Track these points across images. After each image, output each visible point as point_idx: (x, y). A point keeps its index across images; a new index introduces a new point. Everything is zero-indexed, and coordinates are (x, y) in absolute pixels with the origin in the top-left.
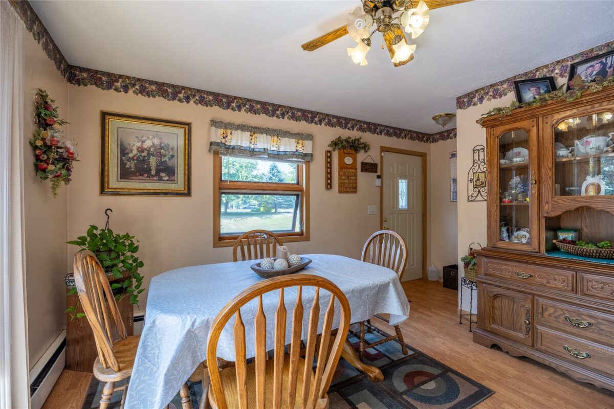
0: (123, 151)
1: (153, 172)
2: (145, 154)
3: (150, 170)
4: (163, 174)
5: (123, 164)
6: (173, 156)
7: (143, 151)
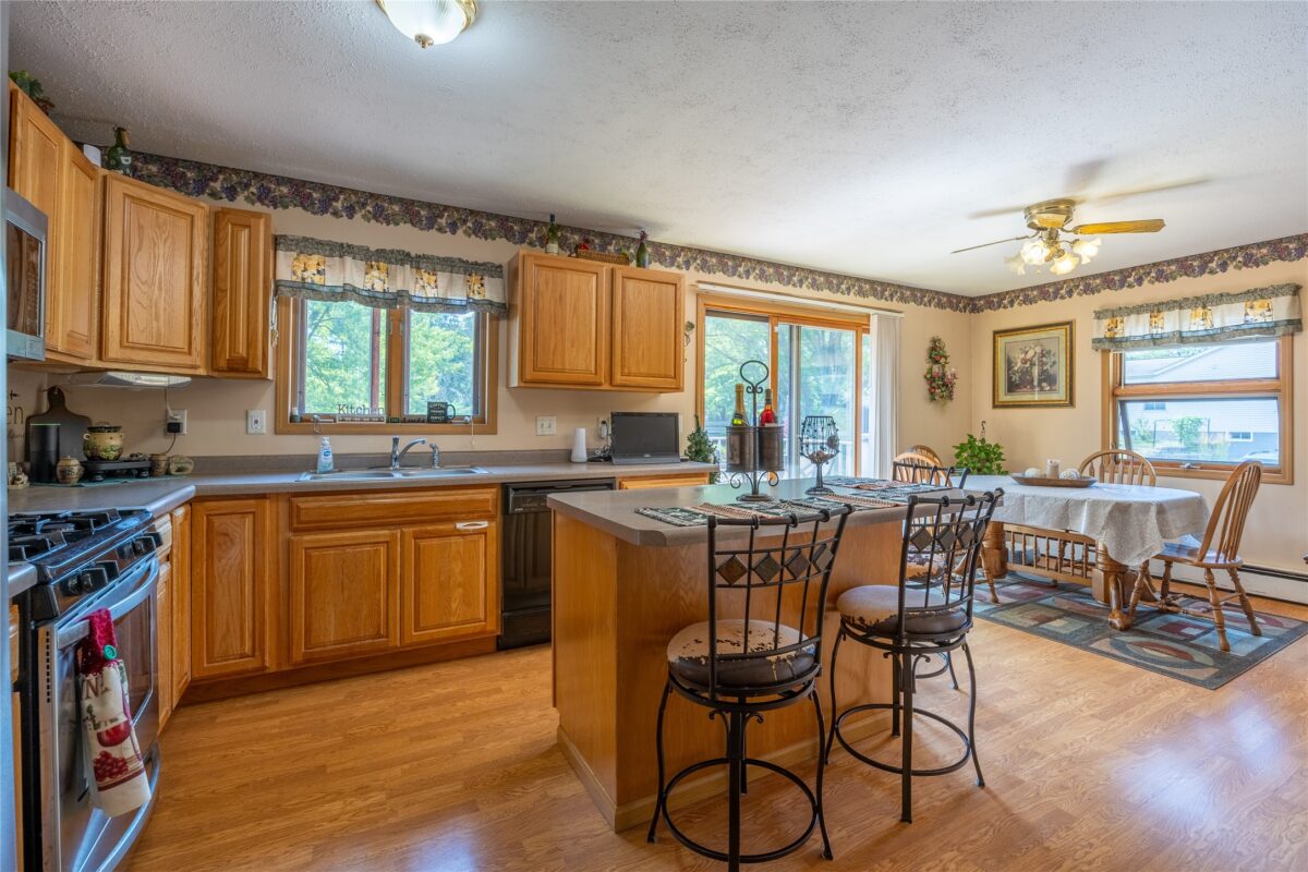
0: (1009, 364)
1: (1036, 383)
2: (1028, 365)
3: (1033, 381)
4: (1044, 384)
5: (1009, 378)
6: (1054, 363)
7: (1026, 363)
